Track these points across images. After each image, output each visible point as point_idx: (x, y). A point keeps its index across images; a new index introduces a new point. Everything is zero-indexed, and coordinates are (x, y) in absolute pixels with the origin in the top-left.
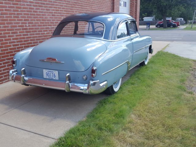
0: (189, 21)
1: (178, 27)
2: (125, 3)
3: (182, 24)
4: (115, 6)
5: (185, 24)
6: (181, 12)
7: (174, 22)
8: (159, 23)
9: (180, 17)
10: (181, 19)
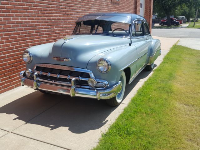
0: (191, 19)
1: (181, 25)
2: (142, 4)
3: (185, 22)
4: (137, 8)
5: (186, 22)
6: (183, 11)
7: (177, 20)
8: (162, 21)
9: (183, 15)
10: (183, 18)
